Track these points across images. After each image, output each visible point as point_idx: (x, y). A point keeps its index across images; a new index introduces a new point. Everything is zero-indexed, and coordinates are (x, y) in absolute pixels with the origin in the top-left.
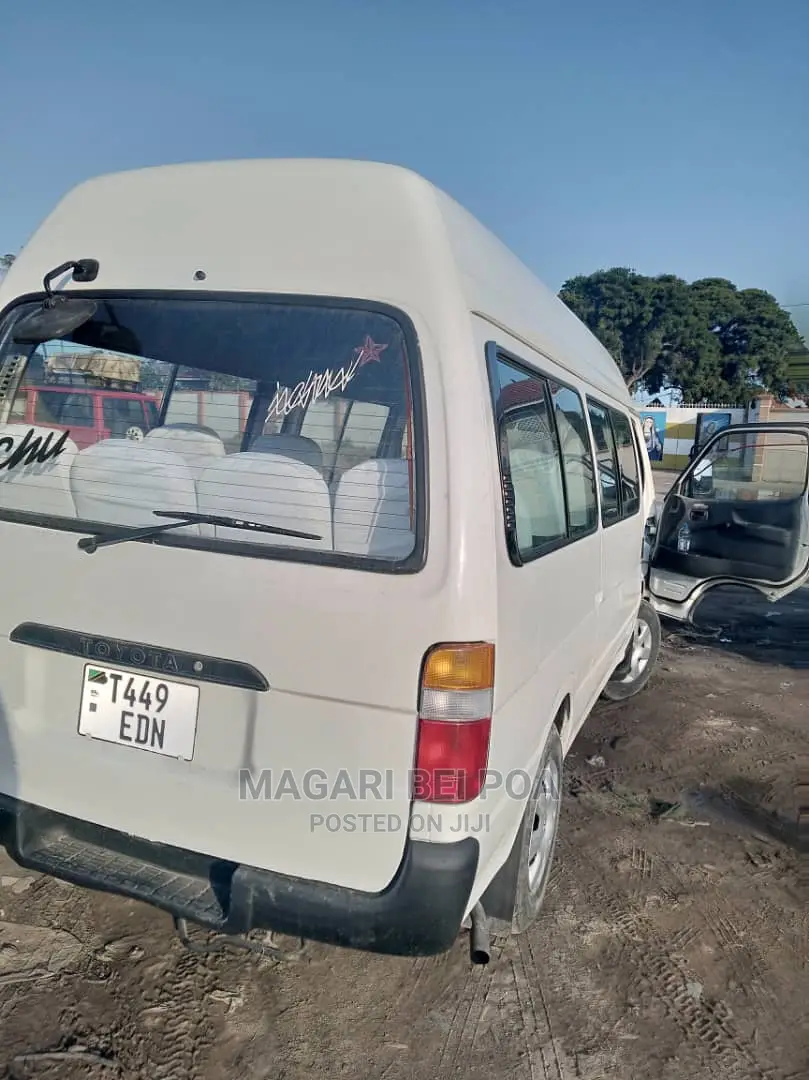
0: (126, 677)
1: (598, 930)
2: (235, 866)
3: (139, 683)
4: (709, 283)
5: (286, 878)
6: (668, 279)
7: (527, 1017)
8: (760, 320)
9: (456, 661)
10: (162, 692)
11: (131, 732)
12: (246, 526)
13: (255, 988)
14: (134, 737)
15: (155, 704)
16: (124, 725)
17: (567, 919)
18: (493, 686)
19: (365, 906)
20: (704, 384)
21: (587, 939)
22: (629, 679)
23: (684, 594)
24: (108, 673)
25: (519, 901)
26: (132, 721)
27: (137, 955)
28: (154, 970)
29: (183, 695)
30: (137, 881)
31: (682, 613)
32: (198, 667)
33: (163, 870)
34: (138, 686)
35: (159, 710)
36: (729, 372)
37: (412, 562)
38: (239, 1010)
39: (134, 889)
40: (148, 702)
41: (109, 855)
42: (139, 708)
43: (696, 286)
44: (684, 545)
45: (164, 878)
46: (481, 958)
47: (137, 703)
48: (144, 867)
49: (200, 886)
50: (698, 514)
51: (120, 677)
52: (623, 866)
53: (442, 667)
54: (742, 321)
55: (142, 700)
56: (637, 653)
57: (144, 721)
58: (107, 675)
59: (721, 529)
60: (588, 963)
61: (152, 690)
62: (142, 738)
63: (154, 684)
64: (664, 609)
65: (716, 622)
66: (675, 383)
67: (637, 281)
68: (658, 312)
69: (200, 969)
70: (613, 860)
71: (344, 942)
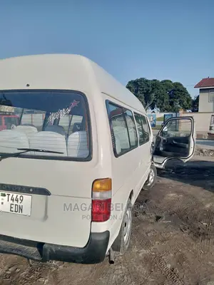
0: (11, 194)
1: (144, 252)
2: (44, 243)
3: (15, 196)
4: (165, 81)
5: (58, 246)
6: (155, 80)
7: (125, 277)
8: (179, 90)
9: (101, 184)
10: (21, 198)
11: (13, 209)
12: (43, 151)
13: (51, 276)
14: (14, 211)
15: (20, 201)
16: (11, 207)
17: (135, 250)
18: (111, 189)
20: (165, 107)
21: (140, 255)
22: (149, 184)
24: (6, 193)
25: (122, 246)
26: (13, 206)
27: (18, 270)
28: (23, 274)
29: (27, 198)
30: (17, 250)
31: (162, 167)
32: (31, 190)
33: (24, 246)
34: (15, 197)
35: (21, 203)
36: (171, 104)
37: (89, 158)
38: (48, 283)
40: (17, 201)
41: (9, 243)
42: (15, 203)
43: (162, 82)
44: (161, 149)
45: (24, 248)
46: (112, 262)
47: (14, 201)
48: (19, 246)
49: (34, 250)
50: (164, 141)
51: (9, 195)
52: (149, 235)
53: (98, 186)
54: (174, 90)
56: (151, 177)
57: (17, 206)
59: (170, 144)
60: (141, 261)
61: (18, 197)
62: (16, 211)
64: (157, 166)
65: (171, 168)
66: (158, 107)
67: (147, 81)
68: (153, 89)
69: (36, 272)
70: (147, 233)
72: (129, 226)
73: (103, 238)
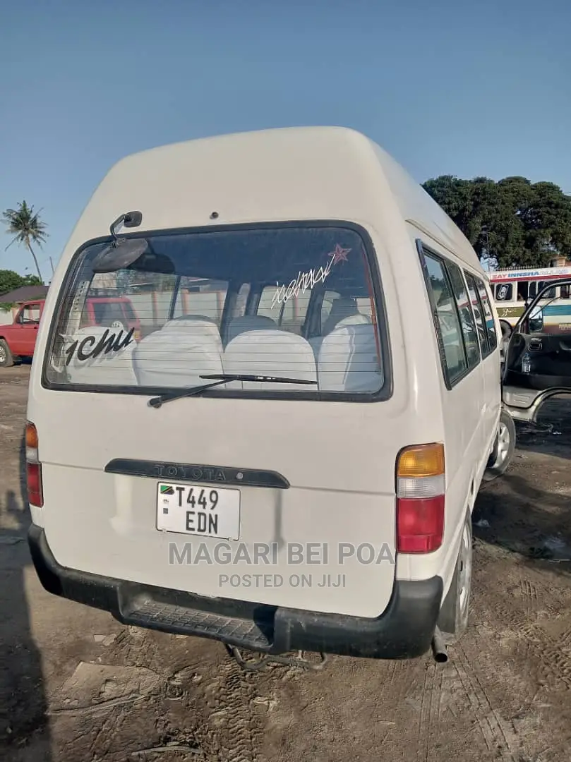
0: (187, 489)
1: (508, 637)
2: (275, 608)
3: (197, 492)
4: (510, 180)
5: (312, 613)
6: (481, 180)
7: (472, 697)
8: (549, 204)
9: (417, 458)
10: (214, 495)
11: (194, 525)
12: (265, 380)
13: (282, 693)
14: (197, 528)
15: (209, 504)
16: (189, 521)
17: (486, 631)
18: (444, 472)
19: (368, 628)
20: (513, 253)
21: (503, 642)
22: (496, 465)
23: (530, 403)
24: (174, 487)
25: (457, 621)
26: (194, 518)
27: (197, 679)
28: (211, 688)
29: (228, 497)
30: (205, 625)
31: (528, 416)
32: (240, 476)
33: (219, 617)
35: (213, 508)
36: (530, 243)
38: (276, 709)
39: (205, 631)
40: (204, 504)
41: (182, 610)
42: (198, 508)
43: (502, 183)
44: (526, 368)
45: (223, 622)
46: (441, 658)
47: (197, 505)
48: (207, 616)
49: (246, 627)
50: (534, 345)
51: (183, 489)
52: (517, 593)
53: (409, 463)
54: (536, 205)
55: (200, 503)
56: (500, 447)
57: (202, 517)
58: (174, 488)
59: (553, 355)
60: (506, 658)
61: (206, 495)
62: (202, 528)
63: (208, 491)
64: (515, 414)
65: (548, 420)
66: (491, 254)
67: (458, 184)
68: (476, 204)
69: (243, 684)
70: (509, 589)
71: (356, 653)
72: (467, 569)
73: (427, 594)
